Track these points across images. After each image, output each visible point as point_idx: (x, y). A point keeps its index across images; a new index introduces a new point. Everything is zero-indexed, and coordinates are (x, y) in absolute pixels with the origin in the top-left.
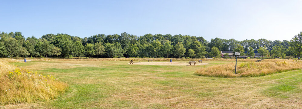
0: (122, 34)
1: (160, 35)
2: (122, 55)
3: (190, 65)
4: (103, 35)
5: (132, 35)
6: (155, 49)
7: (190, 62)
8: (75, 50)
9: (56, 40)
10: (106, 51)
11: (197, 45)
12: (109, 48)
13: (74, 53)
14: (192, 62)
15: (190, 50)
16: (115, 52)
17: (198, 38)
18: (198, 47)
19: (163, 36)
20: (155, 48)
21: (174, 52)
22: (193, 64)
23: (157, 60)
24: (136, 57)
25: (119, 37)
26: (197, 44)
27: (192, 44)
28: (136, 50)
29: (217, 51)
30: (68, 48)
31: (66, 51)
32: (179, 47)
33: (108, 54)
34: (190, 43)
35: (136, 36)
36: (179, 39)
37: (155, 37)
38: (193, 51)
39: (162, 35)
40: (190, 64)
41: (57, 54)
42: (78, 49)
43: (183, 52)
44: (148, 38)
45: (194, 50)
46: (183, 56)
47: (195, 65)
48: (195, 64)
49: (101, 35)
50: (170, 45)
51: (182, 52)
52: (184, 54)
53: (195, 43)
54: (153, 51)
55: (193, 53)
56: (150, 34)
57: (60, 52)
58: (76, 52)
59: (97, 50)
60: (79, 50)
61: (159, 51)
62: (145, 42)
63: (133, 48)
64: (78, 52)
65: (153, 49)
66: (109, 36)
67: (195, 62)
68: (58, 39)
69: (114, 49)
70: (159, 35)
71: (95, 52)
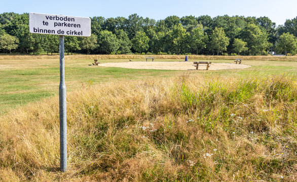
0: (130, 17)
1: (191, 18)
2: (129, 49)
3: (197, 68)
4: (101, 18)
5: (147, 19)
6: (175, 39)
7: (196, 63)
8: (45, 41)
9: (14, 24)
10: (100, 44)
11: (252, 32)
12: (104, 38)
13: (42, 46)
14: (200, 63)
15: (237, 40)
16: (114, 45)
17: (258, 19)
18: (254, 35)
19: (196, 19)
20: (176, 37)
21: (209, 45)
22: (202, 67)
23: (172, 58)
24: (146, 53)
25: (127, 21)
26: (253, 29)
27: (244, 30)
28: (144, 42)
29: (292, 41)
30: (31, 37)
31: (28, 43)
32: (217, 36)
33: (102, 47)
34: (240, 29)
35: (152, 21)
36: (220, 23)
37: (182, 20)
38: (243, 43)
39: (195, 17)
40: (195, 68)
41: (10, 48)
42: (49, 39)
43: (223, 43)
44: (170, 22)
45: (245, 41)
46: (224, 52)
47: (207, 69)
48: (208, 66)
49: (98, 18)
50: (201, 33)
51: (222, 45)
52: (226, 48)
53: (249, 29)
54: (173, 43)
55: (242, 46)
56: (174, 17)
57: (16, 43)
58: (47, 44)
59: (83, 41)
60: (51, 42)
61: (181, 43)
62: (164, 29)
63: (139, 38)
64: (50, 45)
65: (172, 39)
66: (110, 20)
67: (207, 63)
68: (16, 21)
69: (112, 40)
70: (189, 17)
71: (81, 45)
